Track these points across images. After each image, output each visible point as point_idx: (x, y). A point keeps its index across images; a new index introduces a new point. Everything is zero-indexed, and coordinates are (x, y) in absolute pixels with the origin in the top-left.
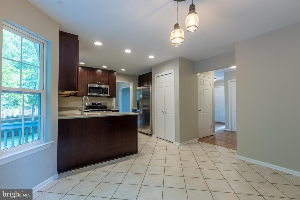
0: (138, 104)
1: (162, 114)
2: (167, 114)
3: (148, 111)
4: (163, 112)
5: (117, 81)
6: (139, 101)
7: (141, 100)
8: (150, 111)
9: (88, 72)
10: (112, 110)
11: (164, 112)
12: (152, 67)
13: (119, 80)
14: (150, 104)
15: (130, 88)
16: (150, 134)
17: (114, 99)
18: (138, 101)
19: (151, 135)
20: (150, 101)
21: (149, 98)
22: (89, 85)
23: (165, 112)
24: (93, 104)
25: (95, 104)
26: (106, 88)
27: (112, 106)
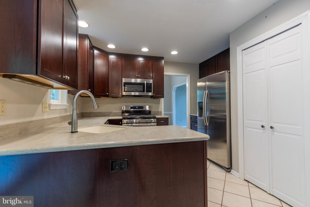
0: (201, 109)
1: (261, 131)
2: (275, 133)
3: (222, 119)
4: (263, 127)
5: (166, 73)
6: (202, 102)
7: (205, 101)
8: (226, 119)
9: (123, 61)
10: (157, 117)
11: (267, 127)
12: (229, 34)
13: (168, 72)
14: (225, 108)
15: (185, 86)
16: (227, 169)
17: (162, 100)
18: (199, 103)
19: (229, 169)
20: (225, 102)
21: (224, 98)
22: (124, 80)
23: (272, 127)
24: (131, 108)
25: (134, 108)
26: (149, 84)
27: (159, 111)
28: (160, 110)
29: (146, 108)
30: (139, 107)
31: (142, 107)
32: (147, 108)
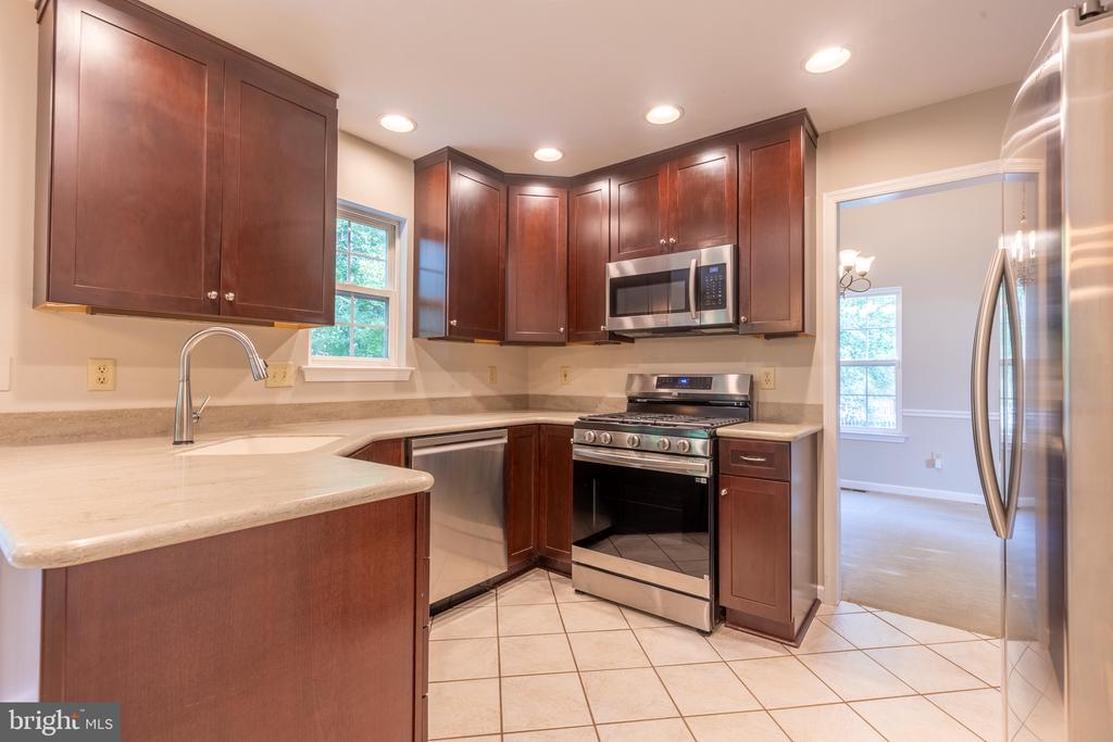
9: (615, 192)
22: (612, 270)
24: (662, 382)
25: (672, 382)
26: (715, 270)
27: (809, 402)
28: (810, 400)
29: (725, 386)
30: (695, 381)
31: (705, 382)
32: (732, 386)
